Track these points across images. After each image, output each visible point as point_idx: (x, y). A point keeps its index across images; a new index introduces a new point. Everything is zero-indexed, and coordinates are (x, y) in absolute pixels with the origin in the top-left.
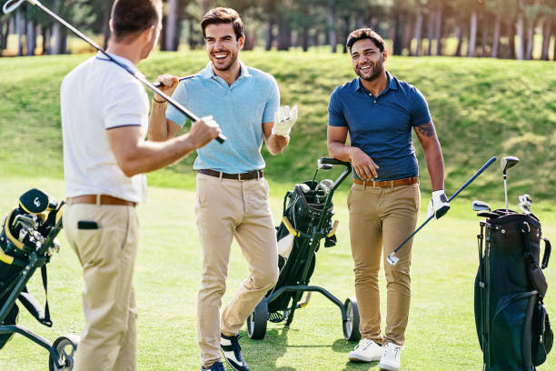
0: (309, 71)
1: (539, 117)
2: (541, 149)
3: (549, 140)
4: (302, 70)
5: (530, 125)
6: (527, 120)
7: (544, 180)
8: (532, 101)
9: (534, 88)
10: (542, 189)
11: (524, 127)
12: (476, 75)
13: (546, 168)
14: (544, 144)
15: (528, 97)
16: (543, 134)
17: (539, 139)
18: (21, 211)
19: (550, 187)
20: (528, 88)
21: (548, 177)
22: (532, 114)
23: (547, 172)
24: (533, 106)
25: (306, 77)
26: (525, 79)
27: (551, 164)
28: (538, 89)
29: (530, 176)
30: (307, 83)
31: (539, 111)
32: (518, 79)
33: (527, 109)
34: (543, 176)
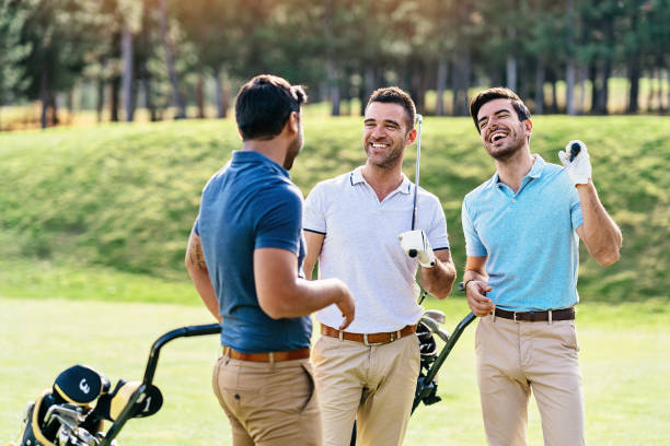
0: (330, 141)
1: (634, 189)
2: (641, 232)
3: (649, 220)
4: (321, 141)
5: (623, 201)
6: (619, 193)
7: (649, 272)
8: (623, 169)
9: (622, 151)
10: (648, 283)
11: (616, 204)
12: (547, 138)
13: (651, 256)
14: (645, 225)
15: (617, 164)
16: (640, 211)
17: (637, 218)
18: (58, 399)
19: (657, 280)
20: (614, 153)
21: (653, 267)
22: (624, 186)
23: (652, 261)
24: (624, 177)
25: (326, 149)
26: (610, 141)
27: (656, 251)
28: (629, 152)
29: (630, 267)
30: (328, 157)
31: (632, 183)
32: (600, 141)
33: (617, 180)
34: (647, 266)
